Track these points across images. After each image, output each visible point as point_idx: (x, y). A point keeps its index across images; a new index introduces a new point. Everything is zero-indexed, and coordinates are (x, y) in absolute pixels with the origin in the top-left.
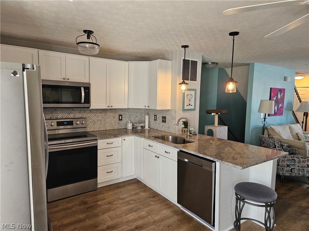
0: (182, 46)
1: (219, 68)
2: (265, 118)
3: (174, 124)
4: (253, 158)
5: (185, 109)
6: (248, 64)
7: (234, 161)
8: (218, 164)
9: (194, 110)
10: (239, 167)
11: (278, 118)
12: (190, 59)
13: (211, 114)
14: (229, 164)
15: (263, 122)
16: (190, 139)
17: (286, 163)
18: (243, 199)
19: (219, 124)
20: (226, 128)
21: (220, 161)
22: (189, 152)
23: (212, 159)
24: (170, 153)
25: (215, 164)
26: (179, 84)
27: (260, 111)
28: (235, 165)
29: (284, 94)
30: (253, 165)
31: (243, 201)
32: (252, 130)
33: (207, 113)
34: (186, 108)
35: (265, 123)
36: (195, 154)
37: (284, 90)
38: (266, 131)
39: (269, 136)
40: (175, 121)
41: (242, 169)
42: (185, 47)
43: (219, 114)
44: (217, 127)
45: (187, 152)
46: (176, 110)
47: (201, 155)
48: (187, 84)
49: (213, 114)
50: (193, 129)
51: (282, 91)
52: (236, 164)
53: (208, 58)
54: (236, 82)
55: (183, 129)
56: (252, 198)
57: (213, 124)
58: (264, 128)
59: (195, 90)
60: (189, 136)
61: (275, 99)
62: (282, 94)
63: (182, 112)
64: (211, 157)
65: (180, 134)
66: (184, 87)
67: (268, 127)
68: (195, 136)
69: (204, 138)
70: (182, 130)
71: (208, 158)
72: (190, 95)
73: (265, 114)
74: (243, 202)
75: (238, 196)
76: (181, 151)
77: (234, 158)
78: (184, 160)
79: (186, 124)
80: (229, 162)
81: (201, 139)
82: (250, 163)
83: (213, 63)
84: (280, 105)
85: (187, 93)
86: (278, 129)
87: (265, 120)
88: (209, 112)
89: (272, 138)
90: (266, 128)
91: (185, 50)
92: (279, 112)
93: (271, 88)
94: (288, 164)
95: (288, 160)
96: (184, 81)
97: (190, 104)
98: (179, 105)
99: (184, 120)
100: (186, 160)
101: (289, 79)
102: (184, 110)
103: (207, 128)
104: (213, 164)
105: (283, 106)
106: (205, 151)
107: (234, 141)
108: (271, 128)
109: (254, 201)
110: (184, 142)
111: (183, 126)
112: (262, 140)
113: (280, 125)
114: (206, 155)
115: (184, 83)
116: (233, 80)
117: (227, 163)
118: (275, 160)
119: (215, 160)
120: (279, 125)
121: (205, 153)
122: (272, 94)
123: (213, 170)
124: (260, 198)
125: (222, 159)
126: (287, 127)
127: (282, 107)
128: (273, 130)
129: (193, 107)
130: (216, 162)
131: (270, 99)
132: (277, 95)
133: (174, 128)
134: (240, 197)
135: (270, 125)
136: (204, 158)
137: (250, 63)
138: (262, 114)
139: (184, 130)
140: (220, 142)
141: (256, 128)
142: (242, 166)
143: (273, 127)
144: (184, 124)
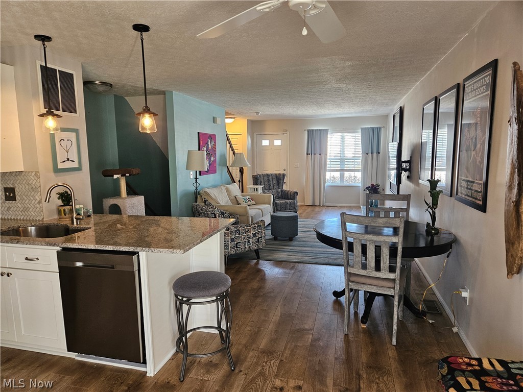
0: (37, 37)
1: (114, 95)
2: (196, 178)
3: (37, 202)
4: (195, 234)
5: (59, 168)
6: (164, 93)
7: (169, 243)
8: (143, 255)
9: (79, 169)
10: (178, 251)
11: (210, 177)
12: (58, 68)
13: (113, 176)
14: (161, 250)
15: (195, 185)
16: (79, 226)
17: (229, 237)
18: (188, 301)
19: (128, 194)
20: (141, 199)
21: (147, 249)
22: (84, 247)
23: (131, 249)
24: (37, 259)
25: (138, 256)
26: (39, 116)
27: (188, 167)
28: (172, 250)
29: (215, 142)
30: (197, 245)
31: (188, 303)
32: (181, 199)
33: (105, 176)
34: (60, 166)
35: (198, 185)
36: (97, 248)
37: (215, 136)
38: (199, 197)
39: (205, 203)
40: (39, 194)
41: (183, 253)
42: (44, 39)
43: (127, 175)
44: (126, 198)
45: (80, 247)
46: (38, 172)
47: (110, 248)
48: (59, 116)
49: (115, 177)
50: (82, 206)
51: (212, 137)
52: (172, 247)
53: (94, 71)
54: (155, 115)
55: (60, 208)
56: (201, 294)
57: (117, 194)
58: (197, 194)
59: (76, 131)
60: (77, 219)
61: (205, 149)
62: (213, 143)
63: (52, 175)
64: (129, 246)
65: (54, 220)
66: (51, 122)
67: (201, 192)
68: (90, 218)
69: (106, 220)
70: (59, 212)
71: (124, 250)
72: (66, 140)
73: (196, 172)
74: (188, 305)
75: (179, 297)
76: (64, 249)
77: (166, 240)
78: (74, 264)
79: (66, 198)
80: (161, 247)
81: (102, 221)
82: (193, 241)
83: (103, 83)
84: (212, 159)
85: (59, 135)
86: (213, 193)
87: (196, 181)
88: (108, 174)
89: (210, 205)
90: (199, 194)
91: (44, 45)
92: (212, 170)
93: (199, 133)
94: (232, 237)
95: (232, 232)
96: (50, 110)
97: (68, 159)
98: (43, 161)
99: (61, 190)
100: (79, 264)
101: (219, 121)
102: (57, 170)
103: (109, 202)
104: (135, 257)
105: (215, 159)
106: (116, 239)
107: (159, 216)
108: (205, 192)
109: (203, 297)
110: (67, 232)
111: (60, 202)
112: (197, 210)
113: (215, 186)
114: (120, 245)
115: (50, 113)
116: (149, 110)
117: (159, 249)
118: (222, 232)
119: (138, 249)
120: (213, 187)
121: (116, 242)
122: (201, 142)
123: (136, 268)
124: (211, 291)
125: (148, 245)
126: (224, 188)
127: (215, 161)
128: (208, 194)
129: (76, 165)
130: (138, 252)
131: (199, 150)
132: (207, 143)
133: (38, 209)
134: (181, 298)
135: (202, 188)
136: (116, 251)
137: (166, 90)
138: (191, 173)
139: (64, 210)
140: (138, 222)
141: (186, 195)
142: (183, 249)
143: (208, 190)
144: (62, 198)
